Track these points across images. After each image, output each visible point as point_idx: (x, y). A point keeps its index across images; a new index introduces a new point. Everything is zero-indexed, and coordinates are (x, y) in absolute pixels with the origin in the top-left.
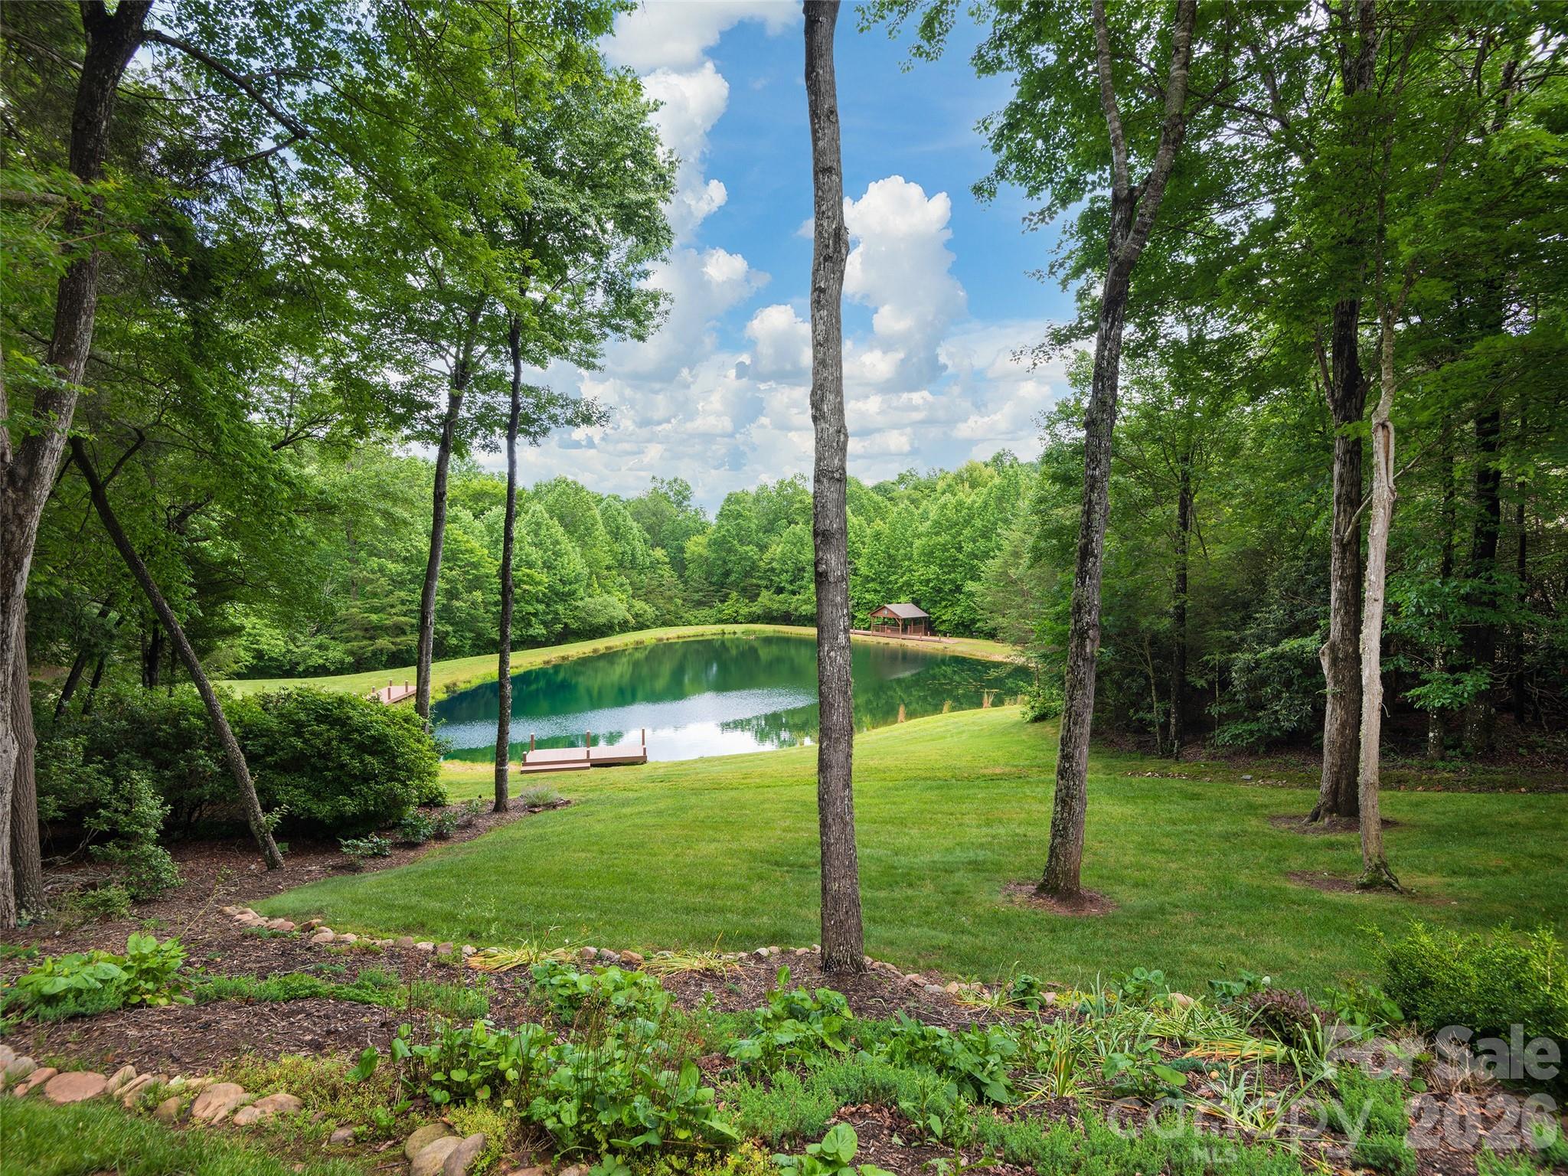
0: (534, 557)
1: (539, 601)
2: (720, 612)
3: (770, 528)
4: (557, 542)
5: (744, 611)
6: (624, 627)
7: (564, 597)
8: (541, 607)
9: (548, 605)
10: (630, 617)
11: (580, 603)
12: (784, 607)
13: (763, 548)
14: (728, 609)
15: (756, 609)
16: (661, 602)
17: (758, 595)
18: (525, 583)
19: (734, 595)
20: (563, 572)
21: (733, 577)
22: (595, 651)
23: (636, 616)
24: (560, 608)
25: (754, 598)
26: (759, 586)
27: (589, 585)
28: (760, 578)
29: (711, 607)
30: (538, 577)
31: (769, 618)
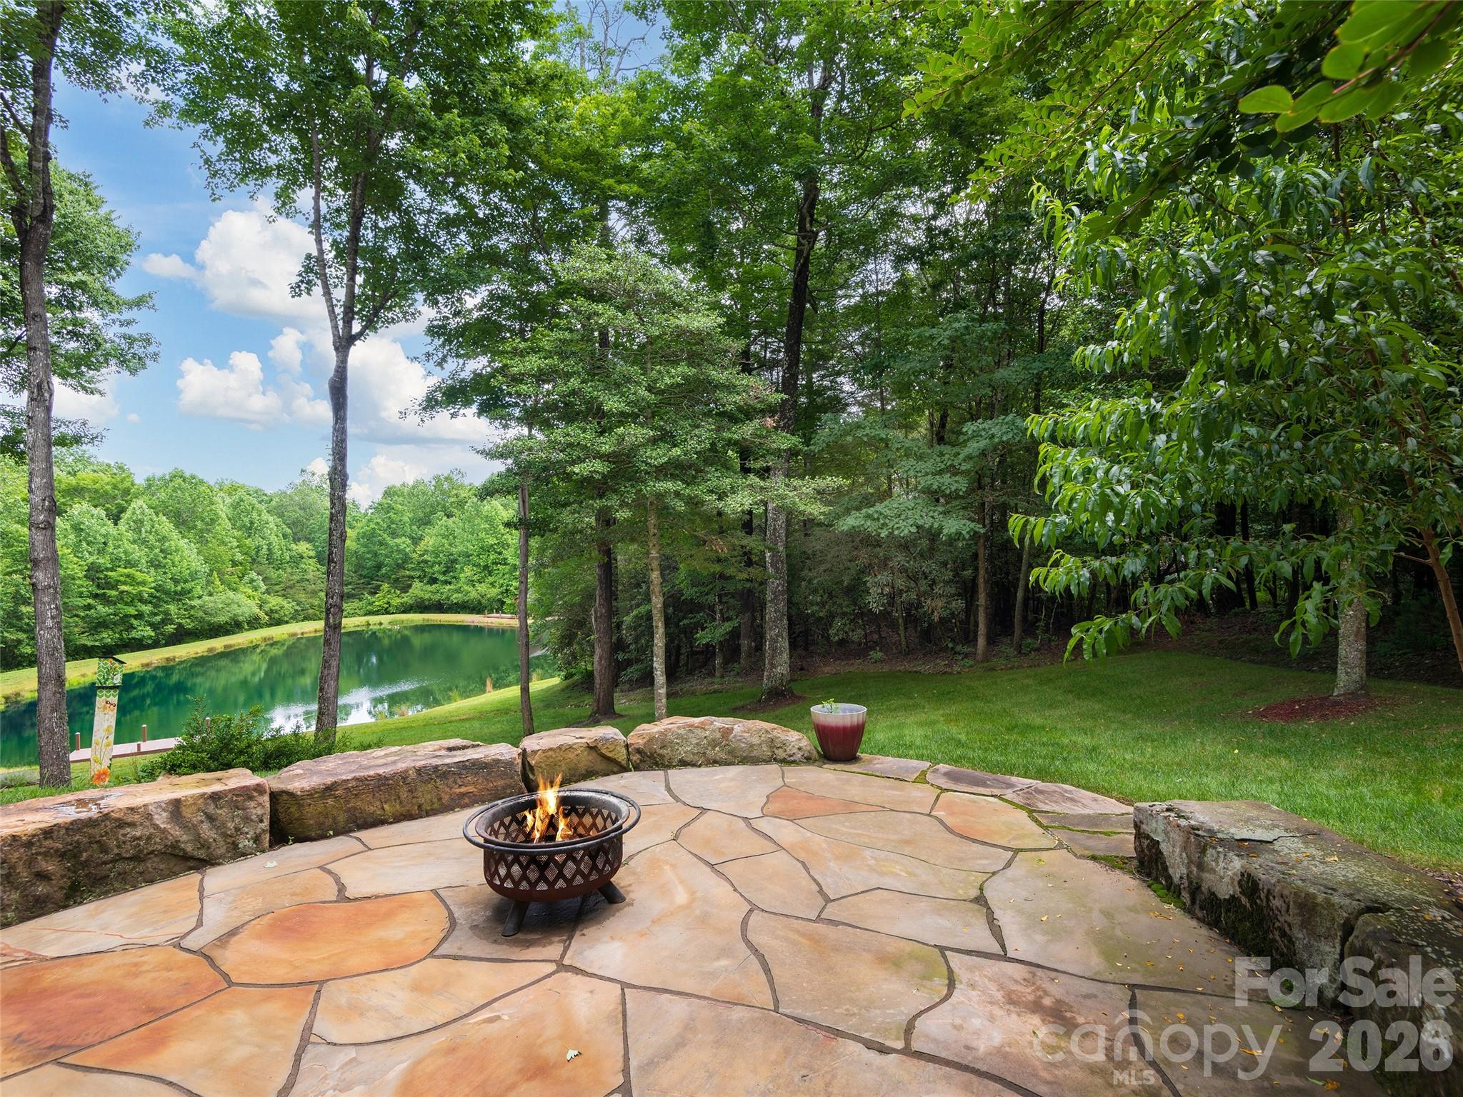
0: (135, 556)
1: (145, 602)
2: (370, 604)
3: (425, 522)
4: (163, 539)
5: (396, 601)
6: (254, 623)
7: (178, 597)
8: (146, 609)
9: (156, 606)
10: (262, 614)
11: (196, 602)
12: (437, 597)
13: (416, 540)
14: (379, 601)
15: (407, 599)
16: (302, 597)
17: (410, 586)
18: (125, 583)
19: (385, 586)
20: (174, 570)
21: (384, 570)
22: (210, 650)
23: (270, 613)
24: (172, 608)
25: (405, 589)
26: (412, 578)
27: (209, 583)
28: (413, 569)
29: (361, 600)
30: (140, 576)
31: (422, 607)
